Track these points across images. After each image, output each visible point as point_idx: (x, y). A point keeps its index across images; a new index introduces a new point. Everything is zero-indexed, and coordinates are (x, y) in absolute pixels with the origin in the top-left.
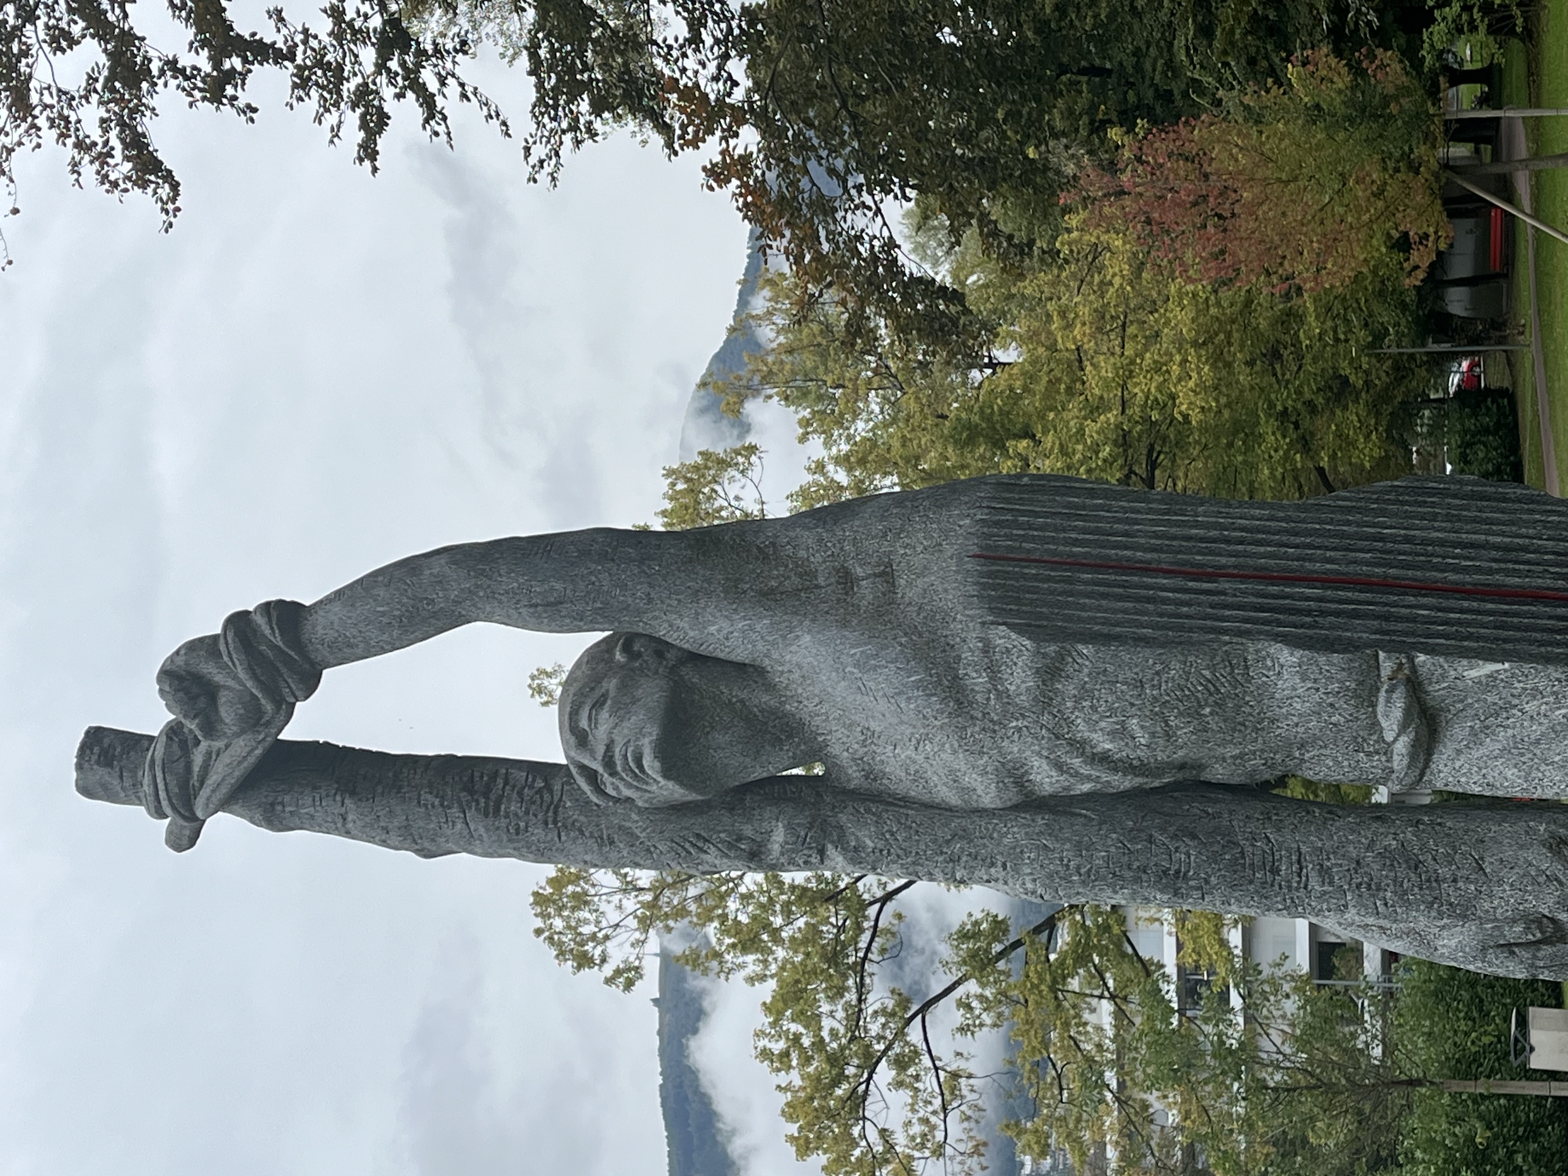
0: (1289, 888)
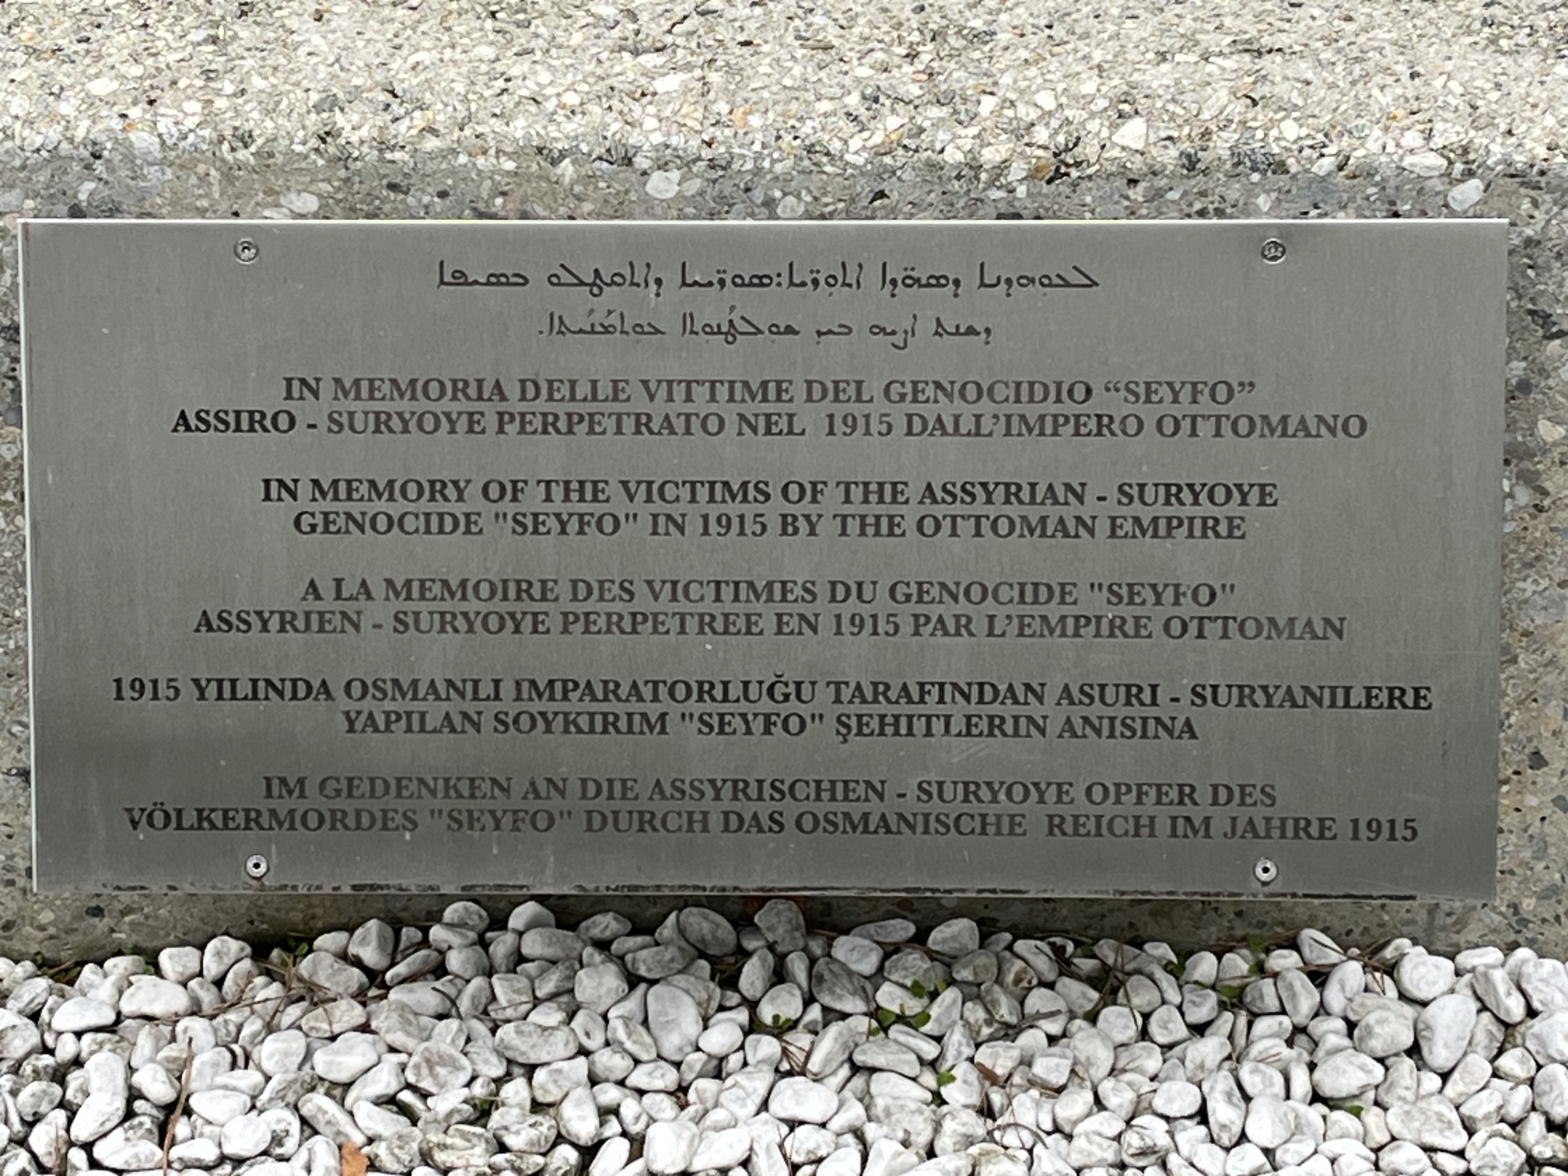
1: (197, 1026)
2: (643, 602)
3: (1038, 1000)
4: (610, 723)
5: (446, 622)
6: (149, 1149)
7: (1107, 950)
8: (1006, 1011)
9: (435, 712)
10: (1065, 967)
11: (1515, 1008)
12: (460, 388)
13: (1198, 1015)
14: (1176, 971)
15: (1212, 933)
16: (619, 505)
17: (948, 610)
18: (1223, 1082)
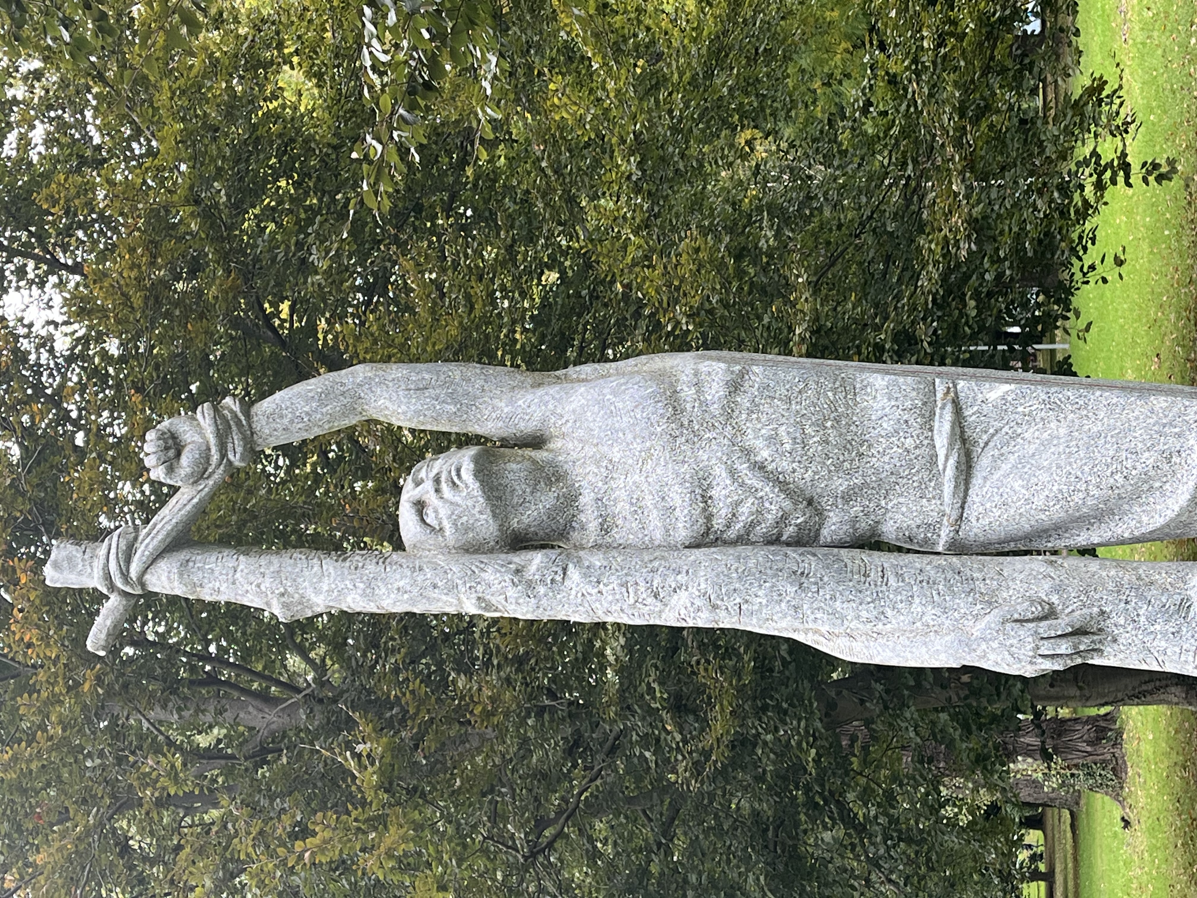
0: (876, 585)
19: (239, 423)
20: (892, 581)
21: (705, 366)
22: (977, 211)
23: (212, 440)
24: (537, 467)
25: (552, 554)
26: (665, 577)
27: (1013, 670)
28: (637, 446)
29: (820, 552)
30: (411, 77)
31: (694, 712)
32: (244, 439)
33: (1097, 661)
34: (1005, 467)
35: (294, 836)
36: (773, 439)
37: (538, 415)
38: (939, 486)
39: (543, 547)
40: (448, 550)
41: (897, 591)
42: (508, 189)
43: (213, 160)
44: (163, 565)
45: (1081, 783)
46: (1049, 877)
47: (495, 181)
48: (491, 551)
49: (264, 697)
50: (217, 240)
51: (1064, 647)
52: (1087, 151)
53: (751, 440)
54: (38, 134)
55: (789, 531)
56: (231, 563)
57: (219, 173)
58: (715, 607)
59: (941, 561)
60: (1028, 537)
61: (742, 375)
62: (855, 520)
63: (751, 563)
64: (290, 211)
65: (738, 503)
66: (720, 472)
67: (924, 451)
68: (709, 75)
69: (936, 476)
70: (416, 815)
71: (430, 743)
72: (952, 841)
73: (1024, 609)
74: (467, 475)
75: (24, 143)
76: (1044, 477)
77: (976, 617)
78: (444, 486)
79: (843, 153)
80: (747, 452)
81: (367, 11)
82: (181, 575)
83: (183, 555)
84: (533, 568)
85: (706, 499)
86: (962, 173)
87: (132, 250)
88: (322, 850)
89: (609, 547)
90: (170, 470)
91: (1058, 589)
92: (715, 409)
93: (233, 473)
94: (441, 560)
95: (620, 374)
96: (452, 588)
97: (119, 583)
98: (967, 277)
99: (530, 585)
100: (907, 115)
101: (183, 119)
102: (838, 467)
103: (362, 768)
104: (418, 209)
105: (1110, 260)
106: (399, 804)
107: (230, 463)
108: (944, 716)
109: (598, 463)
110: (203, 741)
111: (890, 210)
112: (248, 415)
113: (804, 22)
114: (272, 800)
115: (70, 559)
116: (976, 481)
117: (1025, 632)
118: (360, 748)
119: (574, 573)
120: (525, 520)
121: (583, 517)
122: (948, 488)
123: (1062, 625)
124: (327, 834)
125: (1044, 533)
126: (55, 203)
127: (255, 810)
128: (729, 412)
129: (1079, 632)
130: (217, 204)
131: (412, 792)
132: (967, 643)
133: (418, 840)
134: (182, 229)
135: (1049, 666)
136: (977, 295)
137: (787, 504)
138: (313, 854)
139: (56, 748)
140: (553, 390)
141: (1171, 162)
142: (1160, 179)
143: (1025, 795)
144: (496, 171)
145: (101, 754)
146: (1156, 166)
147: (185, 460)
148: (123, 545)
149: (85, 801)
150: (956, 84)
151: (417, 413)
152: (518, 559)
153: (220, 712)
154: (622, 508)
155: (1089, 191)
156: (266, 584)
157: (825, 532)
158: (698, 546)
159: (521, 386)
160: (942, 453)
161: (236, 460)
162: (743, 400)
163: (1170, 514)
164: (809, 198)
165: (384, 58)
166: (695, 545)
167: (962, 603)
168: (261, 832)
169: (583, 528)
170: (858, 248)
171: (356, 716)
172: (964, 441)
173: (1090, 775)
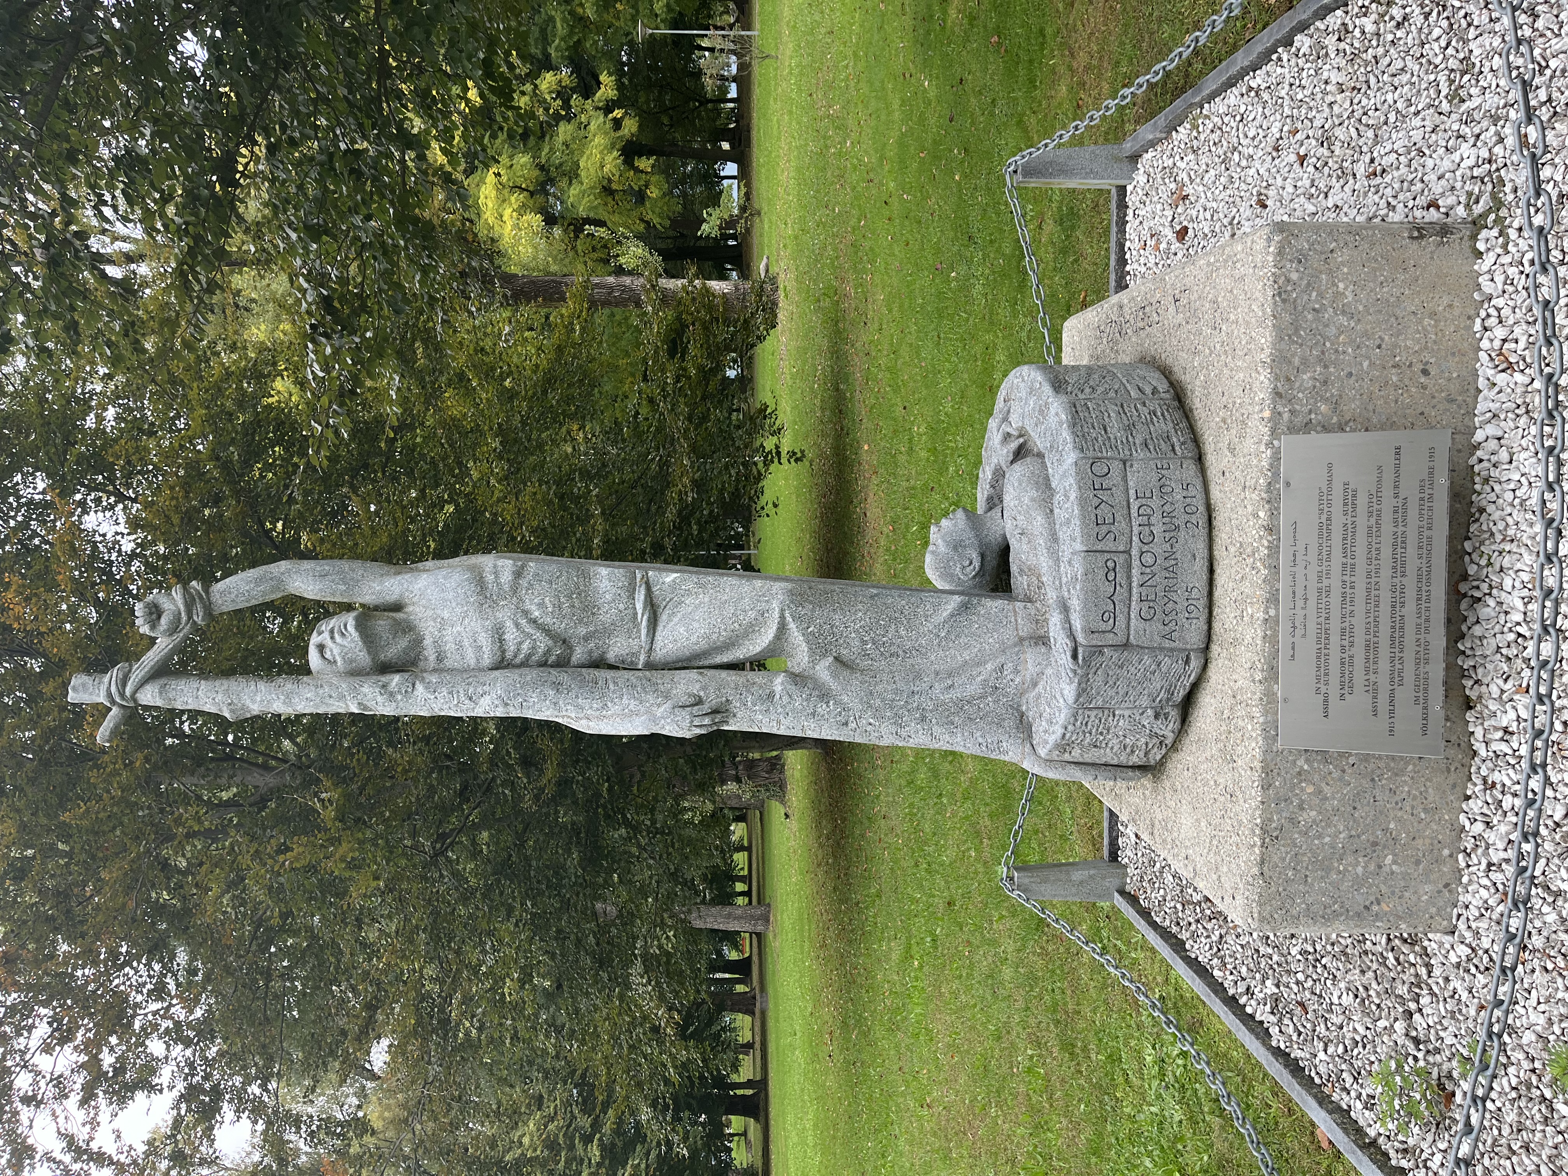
0: (602, 689)
1: (1486, 724)
2: (1371, 620)
3: (1484, 527)
4: (1402, 628)
5: (1375, 663)
6: (1515, 737)
7: (1473, 510)
8: (1486, 536)
9: (1398, 666)
10: (1477, 520)
11: (1489, 415)
12: (1318, 657)
13: (1489, 489)
14: (1479, 494)
15: (1470, 485)
16: (1347, 624)
17: (1374, 553)
18: (1505, 485)
19: (201, 597)
20: (611, 686)
21: (500, 563)
22: (697, 476)
23: (182, 608)
24: (397, 623)
25: (406, 675)
26: (476, 688)
27: (680, 735)
28: (458, 610)
29: (570, 670)
30: (341, 386)
31: (536, 766)
32: (205, 607)
33: (726, 728)
34: (676, 620)
35: (279, 852)
36: (541, 605)
37: (397, 592)
38: (639, 631)
39: (398, 671)
40: (339, 674)
41: (614, 692)
42: (423, 456)
43: (229, 433)
44: (148, 688)
45: (763, 795)
46: (749, 849)
47: (413, 451)
48: (368, 674)
49: (265, 767)
50: (233, 483)
51: (707, 721)
52: (758, 444)
53: (528, 606)
54: (111, 413)
55: (553, 658)
56: (195, 685)
57: (233, 441)
58: (506, 704)
59: (640, 674)
60: (689, 659)
61: (522, 567)
62: (591, 652)
63: (528, 678)
64: (281, 466)
65: (520, 643)
66: (509, 624)
67: (630, 611)
68: (545, 392)
69: (637, 625)
70: (360, 835)
71: (368, 790)
72: (690, 832)
73: (685, 700)
74: (351, 628)
75: (100, 419)
76: (696, 625)
77: (659, 706)
78: (336, 635)
79: (624, 440)
80: (526, 613)
81: (310, 345)
82: (161, 693)
83: (163, 681)
84: (394, 684)
85: (501, 641)
86: (688, 454)
87: (172, 488)
88: (297, 859)
89: (442, 670)
90: (153, 627)
91: (704, 688)
92: (506, 587)
93: (196, 629)
94: (335, 681)
95: (449, 566)
96: (342, 697)
97: (118, 700)
98: (692, 513)
99: (392, 694)
100: (659, 420)
101: (207, 408)
102: (581, 621)
103: (325, 807)
104: (366, 466)
105: (770, 505)
106: (349, 828)
107: (195, 622)
108: (681, 761)
109: (435, 620)
110: (225, 796)
111: (650, 473)
112: (207, 592)
113: (601, 365)
114: (265, 831)
115: (84, 685)
116: (660, 628)
117: (685, 713)
118: (324, 795)
119: (420, 687)
120: (389, 655)
121: (426, 653)
122: (644, 632)
123: (706, 708)
124: (301, 849)
125: (698, 656)
126: (118, 458)
127: (253, 838)
128: (515, 589)
129: (715, 712)
130: (231, 461)
131: (358, 820)
132: (654, 720)
133: (361, 849)
134: (208, 476)
135: (698, 731)
136: (698, 523)
137: (550, 643)
138: (291, 863)
139: (118, 804)
140: (407, 576)
141: (802, 452)
142: (796, 460)
143: (734, 803)
144: (415, 445)
145: (149, 807)
146: (794, 453)
147: (164, 621)
148: (120, 676)
149: (137, 837)
150: (686, 404)
151: (321, 590)
152: (384, 679)
153: (231, 777)
154: (450, 647)
155: (761, 465)
156: (219, 697)
157: (574, 659)
158: (497, 669)
159: (388, 574)
160: (640, 612)
161: (199, 619)
162: (524, 583)
163: (764, 645)
164: (604, 465)
165: (321, 374)
166: (496, 667)
167: (651, 698)
168: (257, 851)
169: (426, 659)
170: (634, 495)
171: (321, 776)
172: (652, 605)
173: (768, 790)
